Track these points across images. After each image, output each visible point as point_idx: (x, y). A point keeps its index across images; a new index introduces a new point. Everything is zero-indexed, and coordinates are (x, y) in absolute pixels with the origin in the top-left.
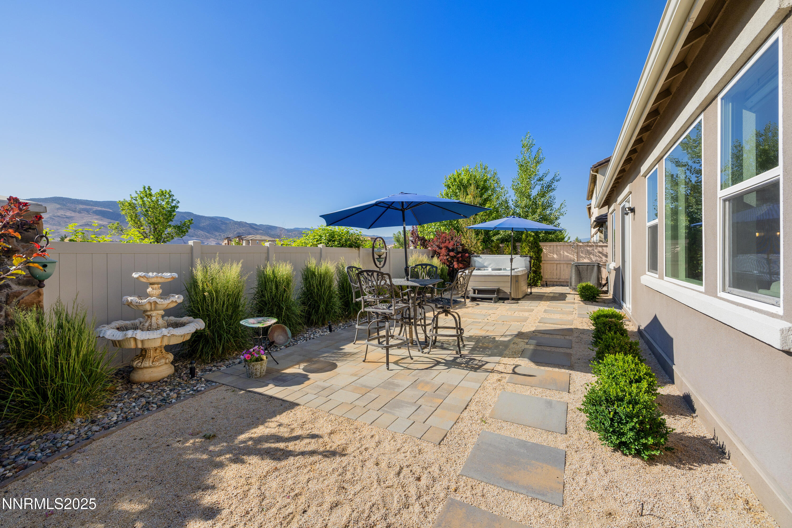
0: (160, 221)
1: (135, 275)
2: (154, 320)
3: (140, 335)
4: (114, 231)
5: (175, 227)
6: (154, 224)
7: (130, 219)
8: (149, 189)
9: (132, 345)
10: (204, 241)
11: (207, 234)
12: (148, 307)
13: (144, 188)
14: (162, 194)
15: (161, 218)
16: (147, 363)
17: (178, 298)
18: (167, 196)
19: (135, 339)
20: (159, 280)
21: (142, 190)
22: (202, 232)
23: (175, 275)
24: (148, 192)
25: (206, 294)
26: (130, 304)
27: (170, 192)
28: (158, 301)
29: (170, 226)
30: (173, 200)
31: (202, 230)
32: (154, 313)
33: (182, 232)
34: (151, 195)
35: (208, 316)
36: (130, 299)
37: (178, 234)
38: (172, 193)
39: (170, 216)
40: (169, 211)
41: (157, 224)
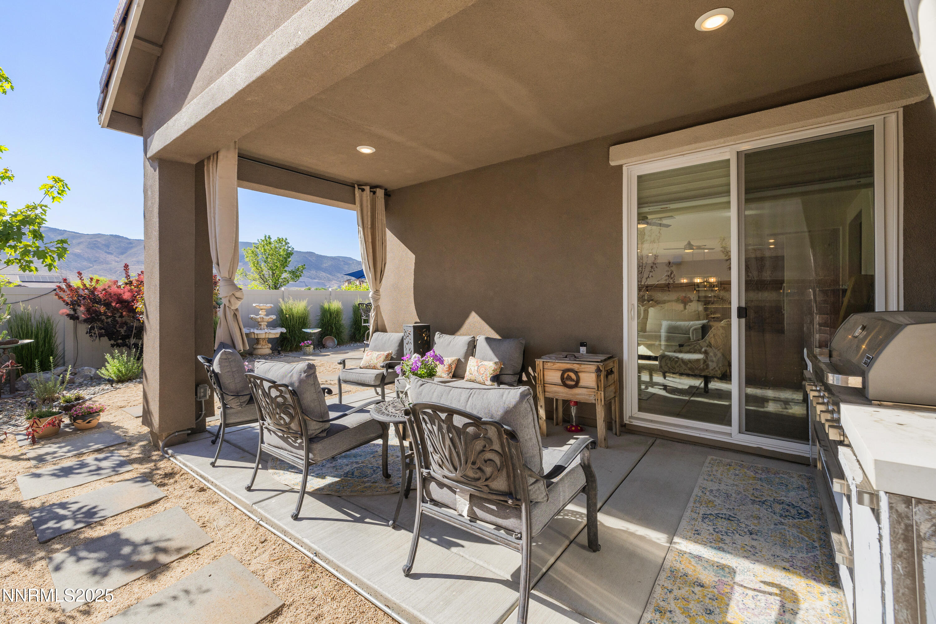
0: (277, 266)
1: (254, 305)
2: (262, 326)
3: (256, 331)
4: (239, 276)
5: (290, 272)
6: (273, 270)
7: (253, 265)
8: (269, 238)
9: (253, 336)
10: (326, 284)
11: (329, 276)
12: (259, 320)
13: (266, 236)
14: (280, 241)
15: (278, 264)
16: (259, 346)
17: (274, 317)
18: (284, 243)
19: (254, 333)
20: (266, 308)
21: (263, 239)
22: (324, 274)
23: (272, 305)
24: (268, 240)
25: (287, 316)
26: (252, 318)
27: (286, 239)
28: (265, 317)
29: (286, 271)
30: (289, 247)
31: (324, 272)
32: (262, 323)
33: (296, 277)
34: (270, 243)
35: (289, 328)
36: (252, 316)
37: (292, 279)
38: (288, 241)
39: (286, 261)
40: (285, 258)
41: (274, 270)
